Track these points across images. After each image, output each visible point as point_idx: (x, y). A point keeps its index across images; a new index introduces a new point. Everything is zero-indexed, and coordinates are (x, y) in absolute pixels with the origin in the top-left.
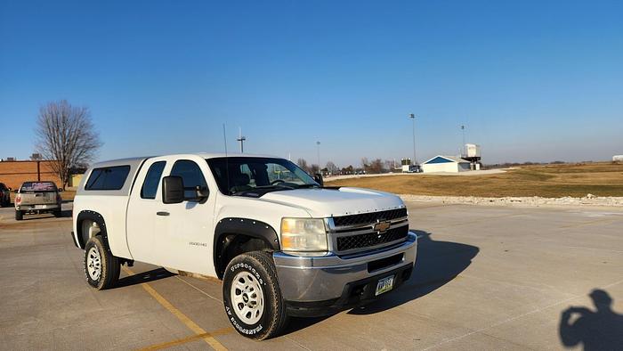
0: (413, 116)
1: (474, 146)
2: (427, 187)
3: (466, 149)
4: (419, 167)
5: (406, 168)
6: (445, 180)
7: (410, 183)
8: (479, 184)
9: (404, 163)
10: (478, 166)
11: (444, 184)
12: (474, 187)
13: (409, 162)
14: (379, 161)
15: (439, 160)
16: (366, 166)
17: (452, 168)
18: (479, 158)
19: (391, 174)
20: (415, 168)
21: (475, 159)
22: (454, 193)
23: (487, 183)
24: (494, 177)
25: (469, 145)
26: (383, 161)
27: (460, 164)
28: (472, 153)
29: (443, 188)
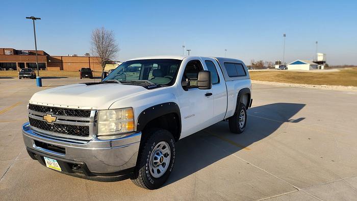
0: (285, 35)
1: (322, 54)
2: (288, 78)
3: (317, 56)
4: (285, 66)
5: (277, 67)
6: (300, 75)
7: (278, 76)
8: (320, 78)
9: (277, 63)
10: (323, 67)
11: (299, 77)
12: (316, 79)
13: (280, 63)
14: (261, 61)
15: (298, 63)
16: (253, 64)
17: (305, 68)
18: (325, 62)
19: (268, 70)
20: (283, 67)
21: (321, 63)
22: (303, 82)
23: (325, 77)
24: (331, 74)
25: (319, 54)
26: (264, 62)
27: (311, 65)
28: (320, 59)
29: (298, 79)
